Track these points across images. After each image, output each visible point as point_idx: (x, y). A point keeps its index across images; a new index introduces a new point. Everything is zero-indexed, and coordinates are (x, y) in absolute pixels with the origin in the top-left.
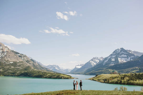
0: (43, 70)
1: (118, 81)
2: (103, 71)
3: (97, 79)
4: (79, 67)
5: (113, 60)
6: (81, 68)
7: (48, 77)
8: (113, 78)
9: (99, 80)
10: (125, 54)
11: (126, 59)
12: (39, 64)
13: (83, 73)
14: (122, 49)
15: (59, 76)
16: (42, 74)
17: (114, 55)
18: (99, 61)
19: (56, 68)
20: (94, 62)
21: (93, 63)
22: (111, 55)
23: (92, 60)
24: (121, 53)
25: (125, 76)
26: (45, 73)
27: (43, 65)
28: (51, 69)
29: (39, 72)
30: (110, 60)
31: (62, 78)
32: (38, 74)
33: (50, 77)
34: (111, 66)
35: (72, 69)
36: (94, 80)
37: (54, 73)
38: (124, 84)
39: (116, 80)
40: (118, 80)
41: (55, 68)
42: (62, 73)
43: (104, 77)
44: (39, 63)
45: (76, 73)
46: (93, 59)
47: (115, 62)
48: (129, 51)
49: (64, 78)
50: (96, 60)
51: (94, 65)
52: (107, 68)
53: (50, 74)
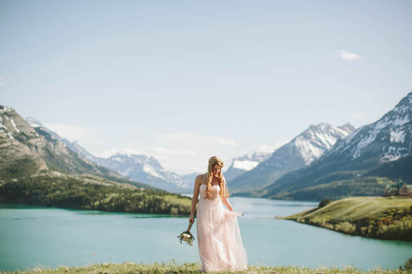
0: (90, 176)
2: (352, 182)
3: (323, 219)
4: (249, 166)
5: (397, 136)
6: (254, 171)
7: (111, 207)
8: (398, 215)
9: (333, 222)
12: (72, 149)
13: (265, 192)
15: (159, 201)
16: (86, 191)
17: (402, 116)
18: (333, 141)
19: (147, 169)
20: (311, 146)
21: (310, 151)
22: (391, 115)
23: (305, 135)
26: (97, 187)
27: (91, 155)
28: (124, 174)
29: (71, 184)
30: (383, 137)
31: (174, 210)
32: (65, 193)
33: (119, 208)
34: (385, 164)
36: (313, 224)
37: (136, 191)
39: (408, 223)
41: (140, 166)
42: (171, 192)
43: (354, 211)
44: (73, 145)
46: (308, 130)
47: (405, 144)
49: (182, 210)
50: (320, 136)
51: (311, 160)
52: (370, 174)
53: (120, 193)
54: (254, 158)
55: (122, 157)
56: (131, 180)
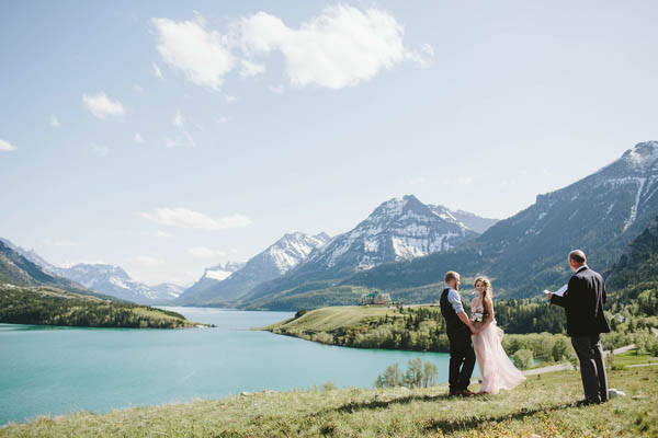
0: (49, 288)
1: (395, 338)
2: (327, 292)
3: (300, 330)
4: (222, 276)
5: (371, 246)
6: (227, 281)
7: (73, 322)
8: (374, 324)
9: (310, 333)
10: (422, 223)
11: (425, 242)
12: (28, 258)
13: (240, 303)
14: (411, 202)
15: (128, 314)
16: (44, 304)
17: (376, 226)
18: (308, 251)
19: (113, 280)
20: (286, 256)
21: (285, 260)
22: (365, 224)
23: (280, 244)
24: (405, 217)
25: (422, 315)
26: (57, 300)
27: (49, 265)
28: (88, 286)
29: (27, 296)
30: (357, 247)
31: (143, 322)
32: (20, 307)
33: (83, 322)
34: (359, 274)
35: (190, 286)
36: (289, 334)
37: (102, 303)
38: (419, 348)
39: (384, 332)
40: (394, 333)
41: (105, 277)
42: (141, 304)
43: (329, 322)
44: (29, 253)
45: (207, 303)
46: (282, 239)
47: (379, 254)
48: (439, 209)
49: (152, 322)
50: (295, 246)
51: (286, 269)
52: (345, 283)
53: (84, 306)
54: (227, 268)
55: (86, 267)
56: (95, 292)
